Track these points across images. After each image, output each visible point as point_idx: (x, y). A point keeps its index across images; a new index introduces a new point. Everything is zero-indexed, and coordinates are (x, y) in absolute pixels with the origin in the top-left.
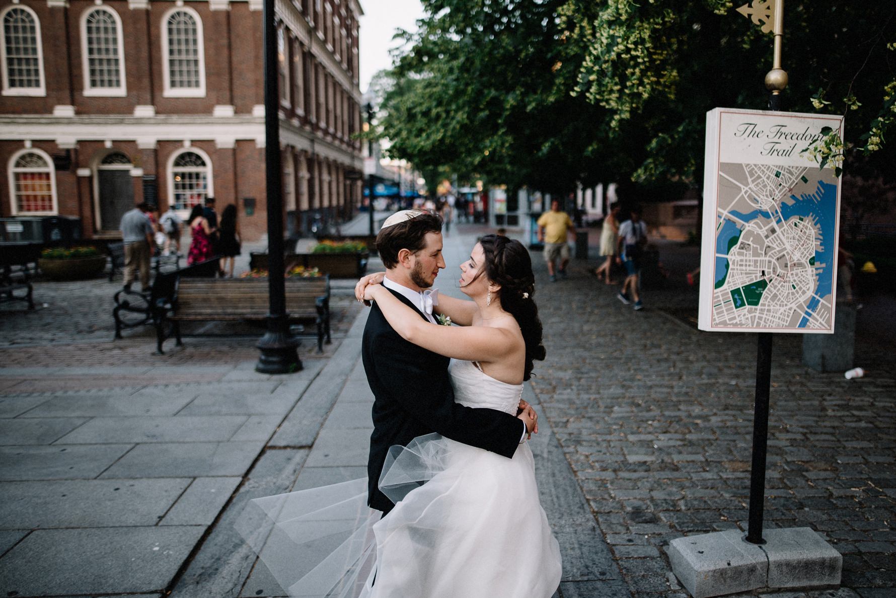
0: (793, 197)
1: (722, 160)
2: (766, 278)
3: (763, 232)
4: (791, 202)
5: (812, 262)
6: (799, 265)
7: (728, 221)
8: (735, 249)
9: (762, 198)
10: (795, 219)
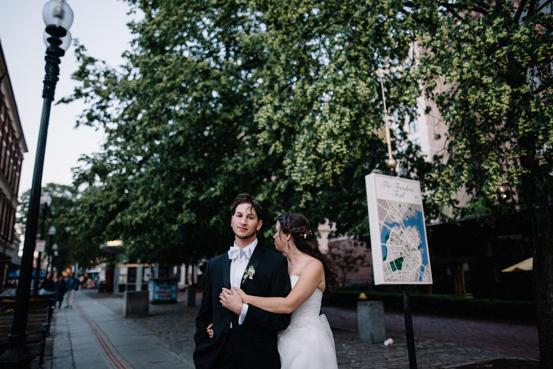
0: (407, 216)
1: (379, 198)
2: (403, 256)
3: (398, 233)
4: (407, 219)
5: (419, 248)
6: (414, 249)
7: (384, 227)
8: (388, 241)
9: (395, 216)
10: (409, 227)
